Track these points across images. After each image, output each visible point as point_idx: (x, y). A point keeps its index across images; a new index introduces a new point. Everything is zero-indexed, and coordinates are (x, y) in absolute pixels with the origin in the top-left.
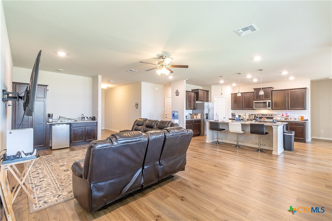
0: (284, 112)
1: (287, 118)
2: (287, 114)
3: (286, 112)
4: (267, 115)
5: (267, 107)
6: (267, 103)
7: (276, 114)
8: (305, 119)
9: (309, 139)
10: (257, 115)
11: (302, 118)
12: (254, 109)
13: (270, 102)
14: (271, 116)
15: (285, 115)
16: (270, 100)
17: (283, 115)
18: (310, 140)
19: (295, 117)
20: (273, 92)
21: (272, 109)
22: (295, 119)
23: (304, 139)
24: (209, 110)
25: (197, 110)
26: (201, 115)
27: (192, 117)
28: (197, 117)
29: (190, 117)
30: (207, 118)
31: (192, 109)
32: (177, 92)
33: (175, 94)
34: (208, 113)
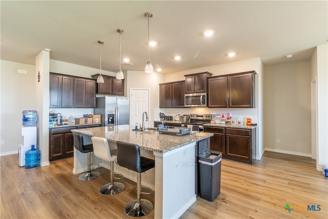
0: (225, 112)
1: (229, 121)
2: (228, 114)
3: (227, 112)
4: (202, 116)
5: (202, 104)
6: (201, 97)
7: (214, 114)
8: (253, 122)
9: (259, 155)
10: (191, 116)
11: (249, 121)
12: (186, 107)
13: (205, 96)
14: (208, 118)
15: (226, 117)
16: (205, 92)
17: (223, 117)
18: (260, 158)
19: (239, 120)
20: (209, 79)
21: (208, 106)
22: (239, 123)
23: (249, 158)
24: (117, 109)
25: (98, 108)
26: (101, 118)
27: (77, 120)
28: (87, 120)
29: (74, 121)
30: (113, 122)
31: (83, 108)
32: (39, 76)
33: (38, 80)
34: (114, 113)
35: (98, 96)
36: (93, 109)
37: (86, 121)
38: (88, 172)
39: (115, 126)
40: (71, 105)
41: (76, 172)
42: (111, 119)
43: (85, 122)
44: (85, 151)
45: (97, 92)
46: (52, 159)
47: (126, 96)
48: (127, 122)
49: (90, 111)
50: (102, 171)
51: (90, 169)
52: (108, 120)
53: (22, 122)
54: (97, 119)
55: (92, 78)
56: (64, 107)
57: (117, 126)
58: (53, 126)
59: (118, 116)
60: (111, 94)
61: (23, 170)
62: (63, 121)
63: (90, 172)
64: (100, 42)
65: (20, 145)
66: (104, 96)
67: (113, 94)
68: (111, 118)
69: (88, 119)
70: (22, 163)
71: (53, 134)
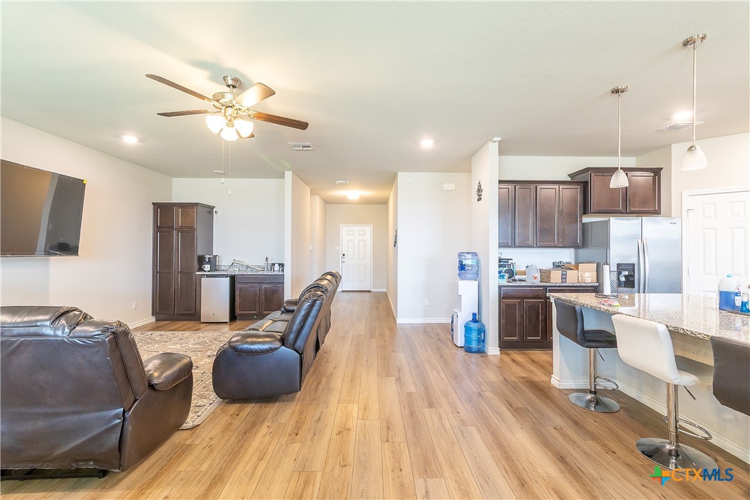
24: (641, 250)
25: (588, 247)
26: (597, 271)
27: (545, 274)
28: (566, 275)
29: (538, 275)
30: (630, 283)
31: (555, 247)
32: (480, 190)
33: (477, 197)
34: (634, 260)
35: (586, 219)
36: (572, 251)
37: (564, 277)
38: (591, 392)
39: (636, 295)
40: (530, 242)
41: (561, 383)
42: (625, 276)
43: (562, 278)
44: (587, 344)
45: (585, 211)
46: (504, 345)
47: (669, 215)
48: (675, 287)
49: (566, 255)
50: (621, 400)
51: (595, 388)
52: (619, 279)
53: (458, 271)
54: (587, 274)
55: (570, 179)
56: (518, 247)
57: (642, 295)
58: (504, 282)
59: (647, 270)
60: (622, 213)
61: (462, 353)
62: (516, 274)
63: (595, 393)
64: (616, 91)
65: (455, 310)
66: (607, 219)
67: (629, 213)
68: (626, 273)
69: (568, 272)
70: (460, 341)
71: (504, 298)
